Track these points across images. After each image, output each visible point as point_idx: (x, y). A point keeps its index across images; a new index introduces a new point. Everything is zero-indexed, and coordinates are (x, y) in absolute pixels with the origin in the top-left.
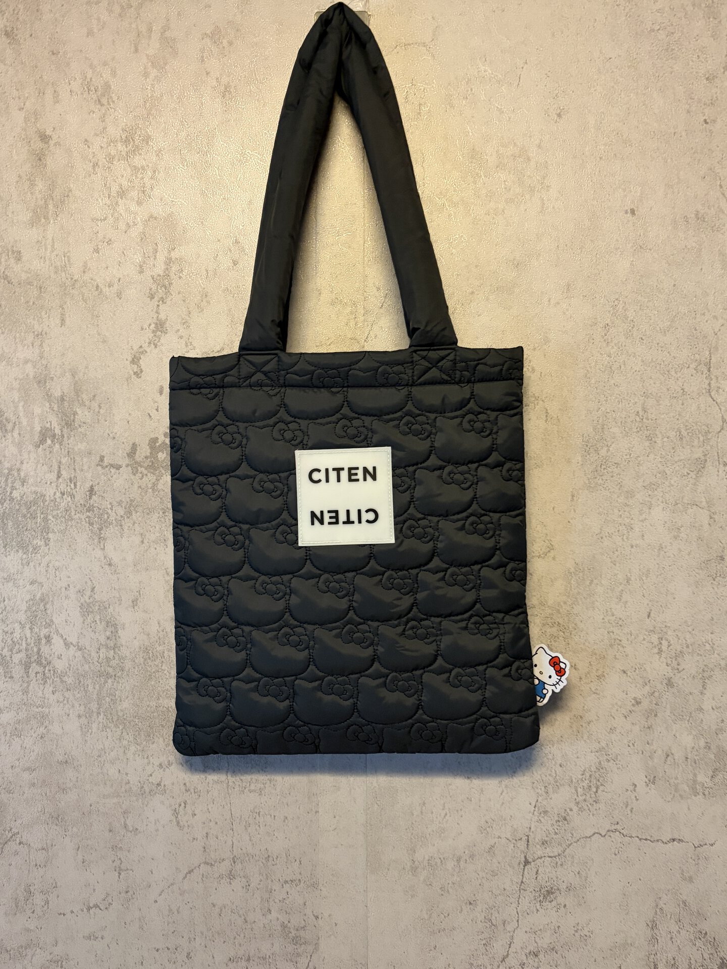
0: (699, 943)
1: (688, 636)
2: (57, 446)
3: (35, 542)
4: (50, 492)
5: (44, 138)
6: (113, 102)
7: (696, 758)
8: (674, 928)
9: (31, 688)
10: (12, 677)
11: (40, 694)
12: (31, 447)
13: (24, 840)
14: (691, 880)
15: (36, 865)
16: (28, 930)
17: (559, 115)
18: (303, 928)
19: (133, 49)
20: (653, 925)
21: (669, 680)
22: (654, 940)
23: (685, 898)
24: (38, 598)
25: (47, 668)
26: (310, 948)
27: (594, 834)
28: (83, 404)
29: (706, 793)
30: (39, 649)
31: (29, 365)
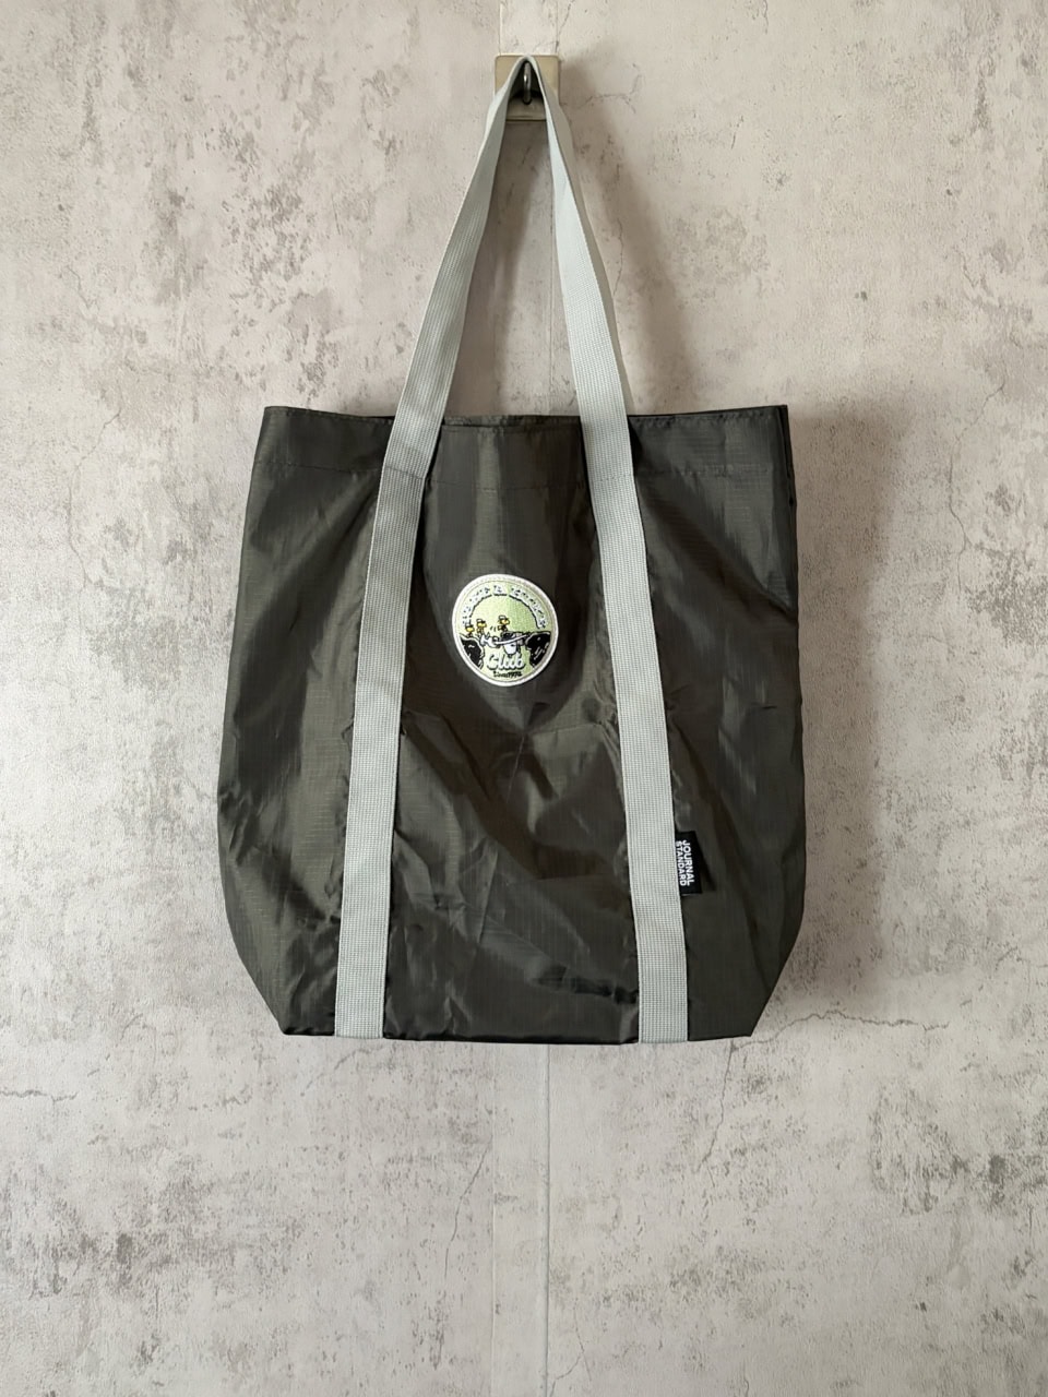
0: (929, 1139)
1: (921, 788)
2: (189, 562)
3: (162, 676)
4: (181, 617)
5: (176, 199)
6: (257, 158)
7: (929, 928)
8: (900, 1121)
9: (156, 847)
10: (134, 834)
11: (167, 854)
12: (158, 564)
13: (148, 1023)
14: (920, 1066)
15: (163, 1052)
16: (153, 1127)
17: (780, 182)
18: (475, 1124)
19: (281, 95)
20: (876, 1119)
21: (900, 838)
22: (877, 1135)
23: (913, 1087)
24: (166, 740)
25: (176, 824)
26: (482, 1147)
27: (811, 1016)
28: (220, 514)
29: (940, 968)
30: (166, 802)
31: (156, 466)
